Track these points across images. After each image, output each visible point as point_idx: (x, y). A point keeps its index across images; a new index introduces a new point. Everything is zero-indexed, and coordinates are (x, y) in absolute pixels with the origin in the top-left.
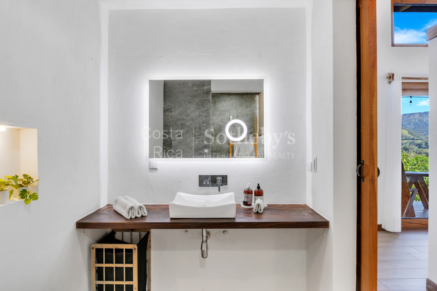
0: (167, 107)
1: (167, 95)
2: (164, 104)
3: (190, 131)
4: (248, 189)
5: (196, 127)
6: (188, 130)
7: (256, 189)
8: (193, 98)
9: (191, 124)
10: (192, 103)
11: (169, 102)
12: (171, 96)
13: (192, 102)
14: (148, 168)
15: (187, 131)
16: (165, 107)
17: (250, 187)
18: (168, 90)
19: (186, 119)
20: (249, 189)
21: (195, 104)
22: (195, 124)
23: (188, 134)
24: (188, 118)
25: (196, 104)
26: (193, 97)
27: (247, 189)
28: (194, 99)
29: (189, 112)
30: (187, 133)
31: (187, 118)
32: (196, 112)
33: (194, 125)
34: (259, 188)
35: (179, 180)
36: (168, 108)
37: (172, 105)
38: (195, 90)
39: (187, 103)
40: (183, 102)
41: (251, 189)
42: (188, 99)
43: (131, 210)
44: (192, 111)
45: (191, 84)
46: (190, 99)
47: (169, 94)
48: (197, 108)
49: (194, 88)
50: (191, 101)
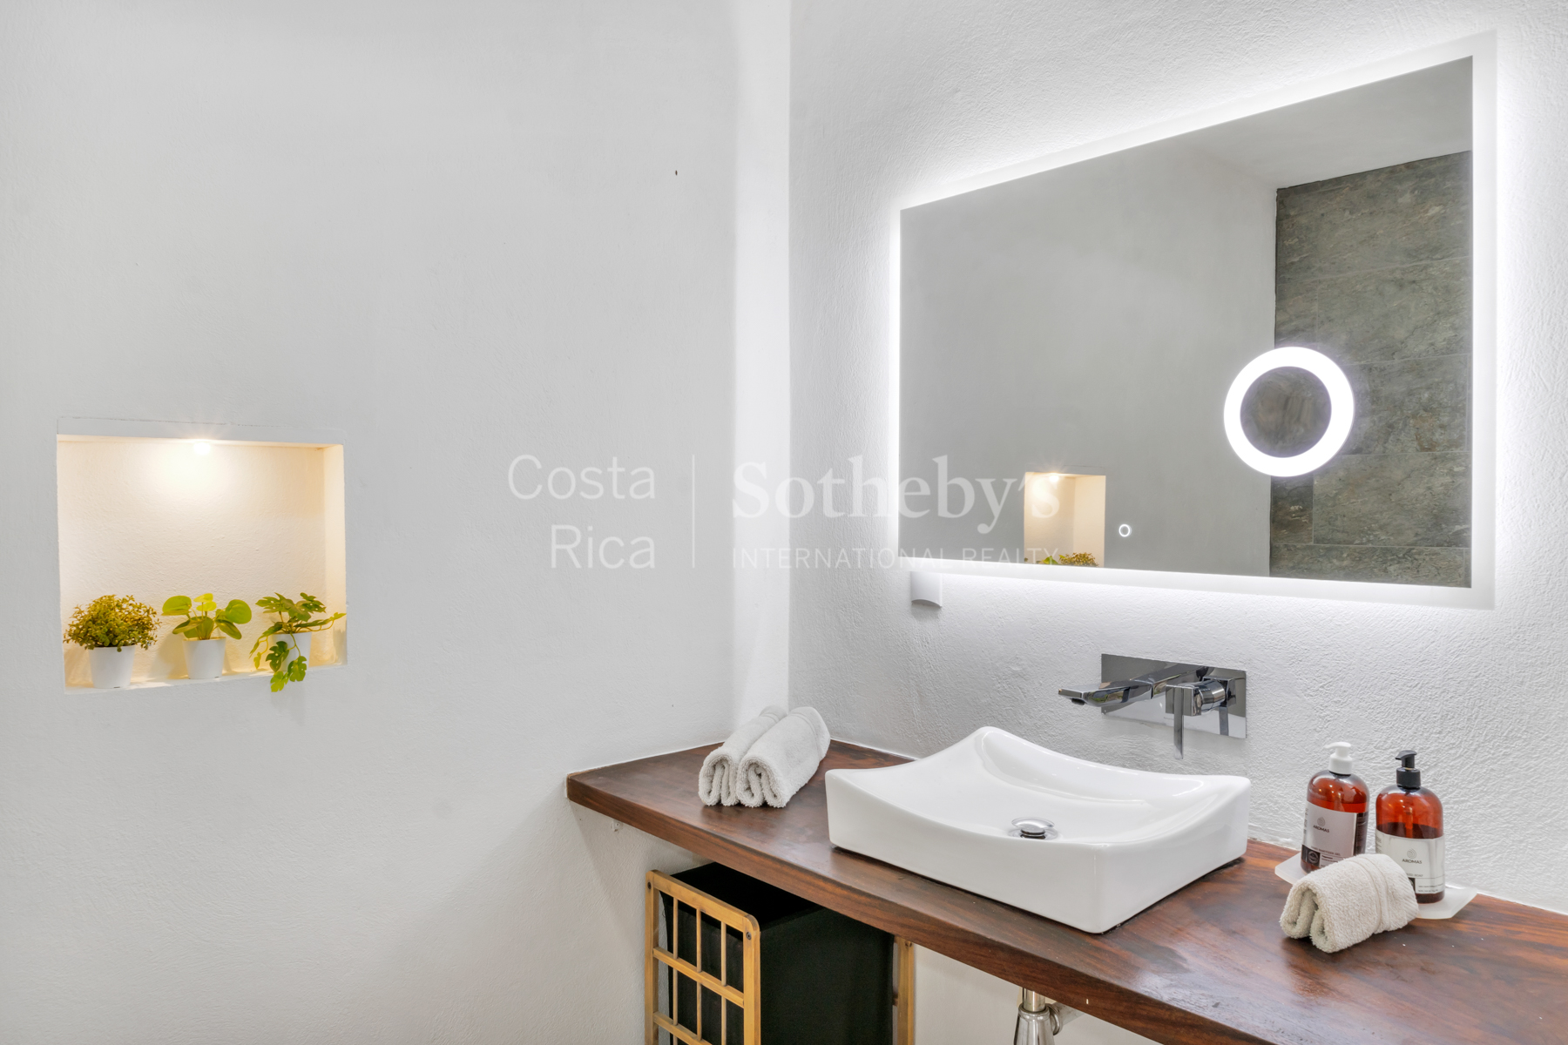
0: (1291, 320)
1: (1293, 263)
2: (1277, 310)
3: (1405, 425)
4: (1335, 774)
5: (1434, 406)
6: (1395, 419)
7: (1391, 788)
8: (1424, 262)
9: (1410, 393)
10: (1414, 285)
11: (1301, 294)
12: (1309, 268)
13: (1414, 282)
14: (904, 599)
15: (1391, 426)
16: (1283, 323)
17: (1347, 764)
18: (1297, 240)
19: (1384, 369)
20: (1345, 781)
21: (1430, 289)
22: (1428, 388)
23: (1391, 438)
24: (1397, 361)
25: (1436, 289)
26: (1422, 256)
27: (1332, 777)
28: (1426, 267)
29: (1400, 333)
30: (1389, 434)
31: (1389, 363)
32: (1435, 331)
33: (1426, 395)
34: (1408, 779)
35: (1017, 669)
36: (1293, 324)
37: (1315, 308)
38: (1432, 217)
39: (1390, 289)
40: (1369, 288)
41: (1356, 780)
42: (1392, 272)
43: (719, 771)
44: (1416, 328)
45: (1412, 192)
46: (1404, 266)
47: (1300, 261)
48: (1441, 308)
49: (1427, 211)
50: (1410, 277)
